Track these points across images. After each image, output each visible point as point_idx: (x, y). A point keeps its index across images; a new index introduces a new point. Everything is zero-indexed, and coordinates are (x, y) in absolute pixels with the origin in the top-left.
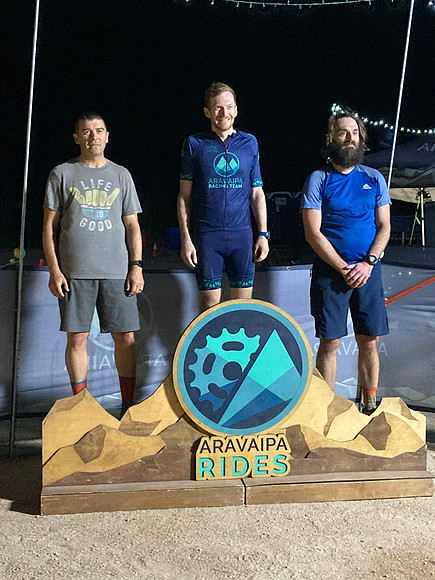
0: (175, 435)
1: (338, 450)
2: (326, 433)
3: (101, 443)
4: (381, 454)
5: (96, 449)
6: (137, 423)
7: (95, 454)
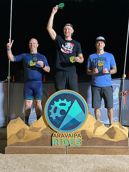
0: (46, 132)
1: (98, 138)
2: (94, 133)
3: (24, 133)
4: (113, 140)
5: (22, 135)
6: (34, 128)
7: (22, 137)
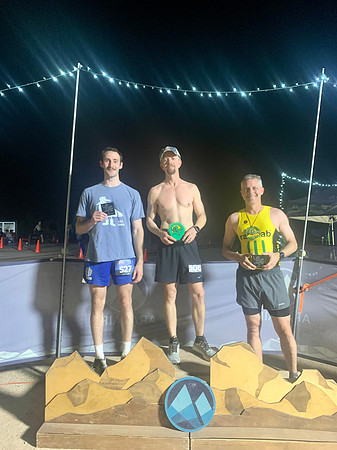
2: (257, 396)
3: (86, 392)
5: (82, 396)
6: (112, 379)
7: (82, 400)
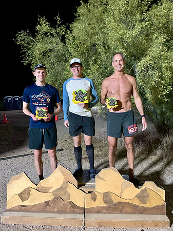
0: (58, 193)
1: (126, 203)
3: (29, 194)
4: (144, 205)
5: (27, 196)
6: (43, 187)
7: (27, 198)
